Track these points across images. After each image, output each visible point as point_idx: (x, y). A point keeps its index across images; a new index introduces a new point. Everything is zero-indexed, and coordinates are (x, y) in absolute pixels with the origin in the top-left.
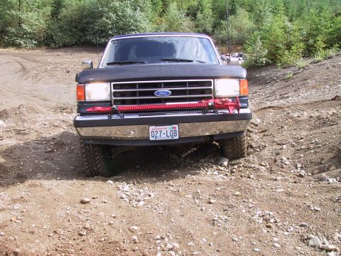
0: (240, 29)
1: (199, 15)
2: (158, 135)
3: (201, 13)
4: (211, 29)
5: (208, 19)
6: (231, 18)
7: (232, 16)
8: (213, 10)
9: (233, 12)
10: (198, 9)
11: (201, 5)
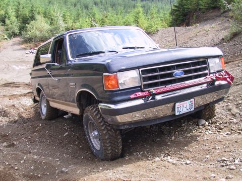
0: (41, 30)
1: (8, 22)
2: (181, 110)
3: (9, 20)
4: (19, 32)
5: (15, 24)
6: (32, 22)
7: (34, 21)
8: (17, 17)
9: (33, 18)
10: (5, 17)
11: (8, 14)
